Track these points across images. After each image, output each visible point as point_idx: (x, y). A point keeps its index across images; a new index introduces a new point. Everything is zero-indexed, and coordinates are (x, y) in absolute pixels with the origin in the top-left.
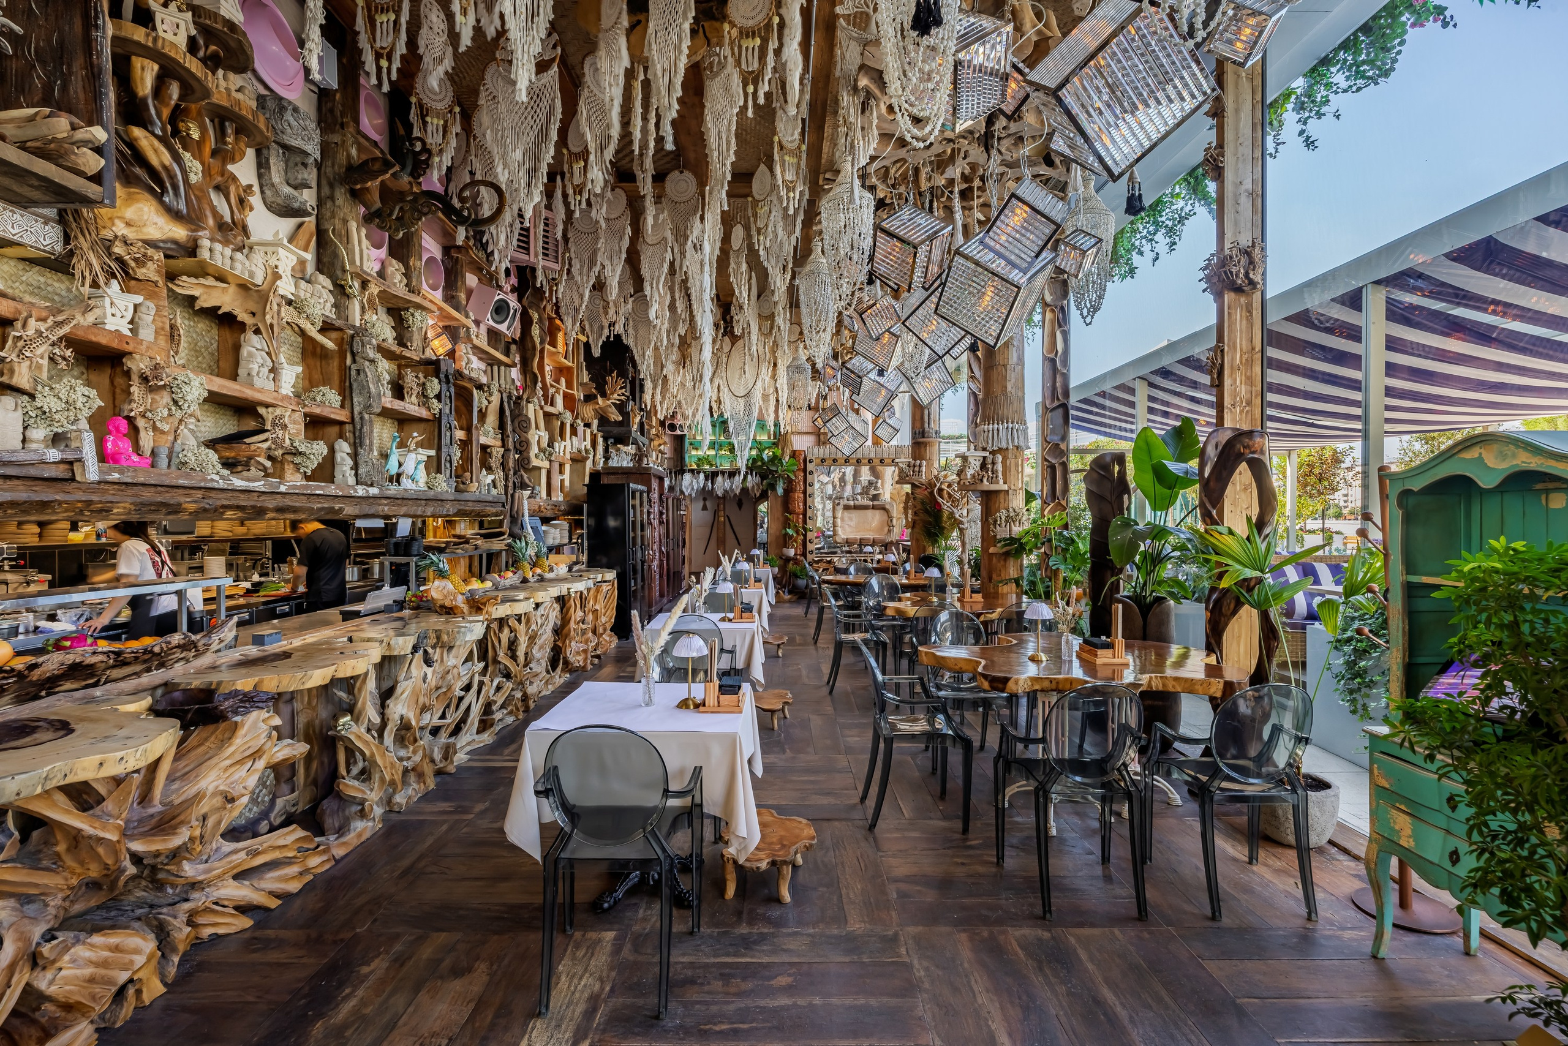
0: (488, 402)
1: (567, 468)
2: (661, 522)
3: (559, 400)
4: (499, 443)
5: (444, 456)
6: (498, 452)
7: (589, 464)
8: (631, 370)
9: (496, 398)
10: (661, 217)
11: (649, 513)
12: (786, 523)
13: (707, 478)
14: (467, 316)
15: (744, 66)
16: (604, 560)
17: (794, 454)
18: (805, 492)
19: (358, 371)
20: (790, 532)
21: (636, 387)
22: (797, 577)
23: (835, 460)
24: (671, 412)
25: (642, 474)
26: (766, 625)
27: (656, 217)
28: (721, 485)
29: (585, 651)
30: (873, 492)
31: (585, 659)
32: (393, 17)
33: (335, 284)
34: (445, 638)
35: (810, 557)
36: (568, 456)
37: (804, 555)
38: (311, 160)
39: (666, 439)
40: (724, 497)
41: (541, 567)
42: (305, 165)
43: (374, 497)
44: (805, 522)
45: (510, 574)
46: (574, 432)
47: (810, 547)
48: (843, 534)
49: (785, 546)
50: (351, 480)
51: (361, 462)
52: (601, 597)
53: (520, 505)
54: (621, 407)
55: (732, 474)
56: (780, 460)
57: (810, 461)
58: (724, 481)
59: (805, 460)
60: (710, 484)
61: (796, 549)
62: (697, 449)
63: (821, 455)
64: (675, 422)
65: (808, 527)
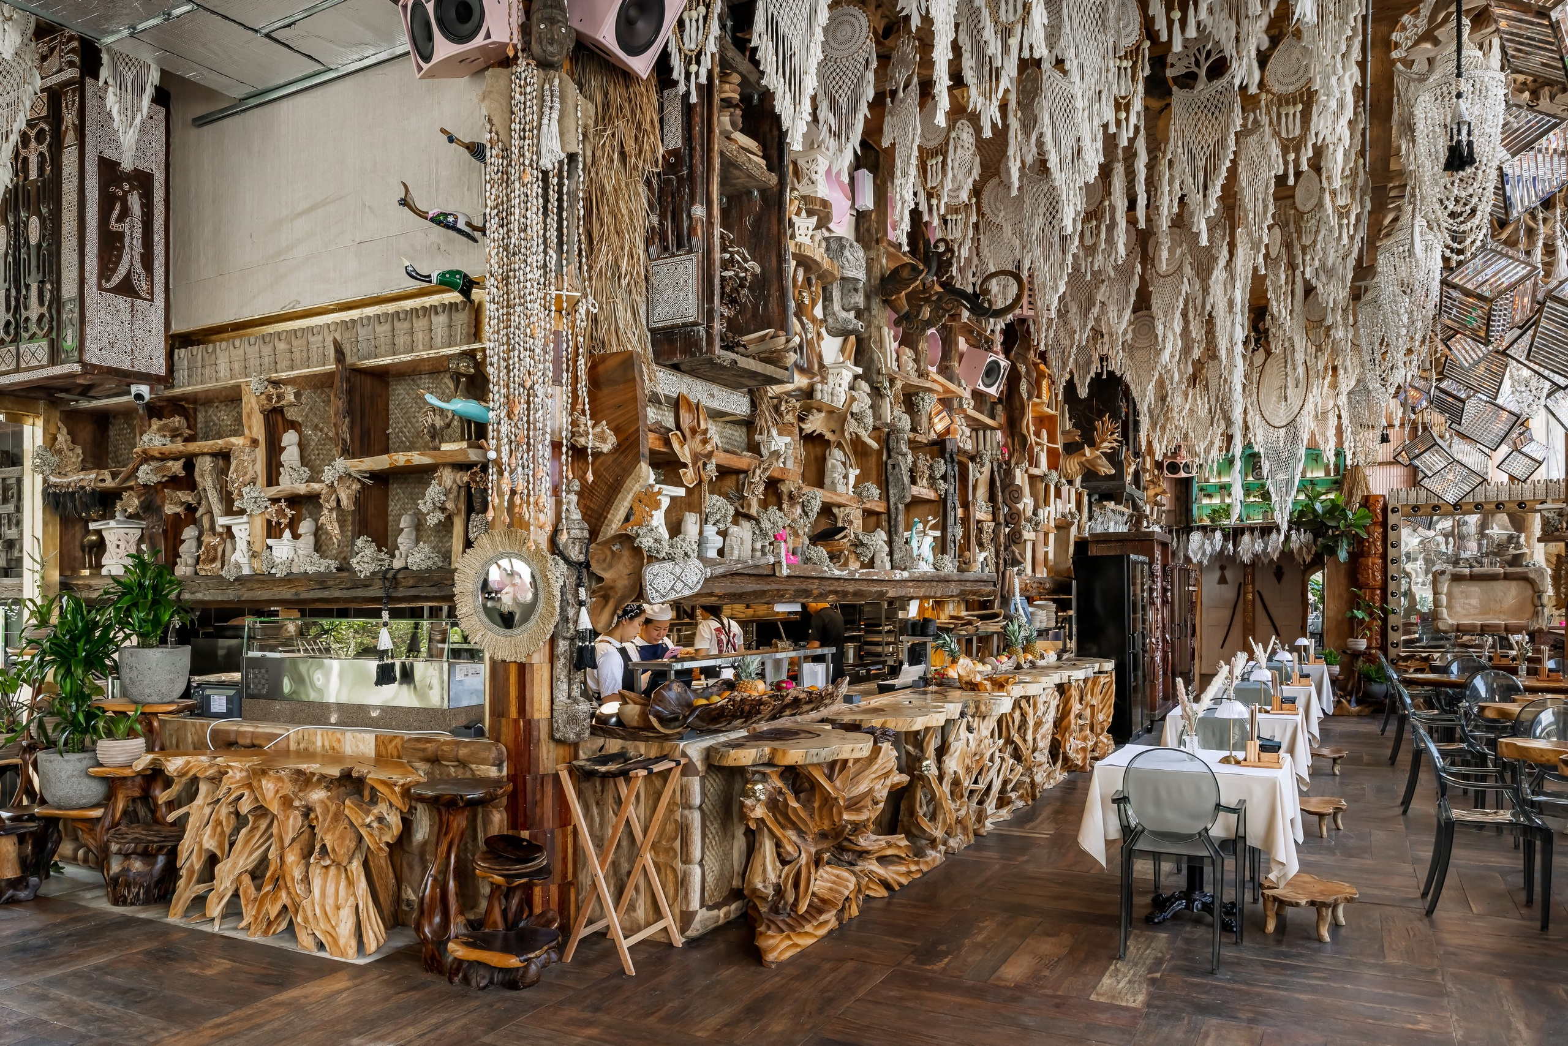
0: (980, 475)
1: (1052, 537)
2: (1164, 602)
3: (1043, 459)
4: (990, 517)
5: (949, 535)
6: (989, 526)
7: (1074, 530)
8: (1123, 404)
9: (986, 469)
10: (1178, 251)
11: (1151, 590)
12: (1354, 602)
13: (1226, 538)
14: (960, 385)
15: (1284, 135)
16: (1094, 649)
17: (1367, 501)
18: (1384, 556)
19: (894, 466)
20: (1360, 614)
21: (1129, 428)
22: (1370, 679)
23: (1435, 508)
24: (1172, 447)
25: (1140, 541)
26: (1316, 732)
27: (1171, 251)
28: (1249, 547)
29: (1084, 749)
30: (1512, 551)
31: (1084, 759)
32: (941, 158)
33: (872, 387)
34: (983, 708)
35: (1392, 652)
36: (1052, 524)
37: (1384, 648)
38: (861, 285)
39: (1165, 485)
40: (1253, 564)
41: (1032, 652)
42: (856, 290)
43: (906, 581)
44: (1384, 599)
45: (1004, 659)
46: (1058, 495)
47: (1393, 637)
48: (1448, 620)
49: (1352, 634)
50: (888, 566)
51: (895, 548)
52: (1097, 690)
53: (1011, 583)
54: (1112, 457)
55: (1266, 530)
56: (1344, 510)
57: (1394, 511)
58: (1253, 542)
59: (1385, 509)
60: (1231, 546)
61: (1369, 640)
62: (1210, 496)
63: (1412, 501)
64: (1178, 460)
65: (1390, 607)
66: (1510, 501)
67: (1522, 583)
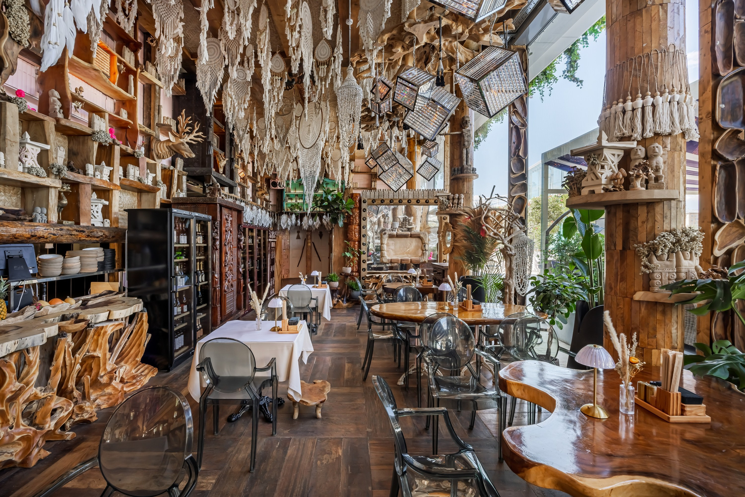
12: (346, 248)
13: (297, 218)
17: (352, 197)
18: (360, 225)
20: (348, 254)
22: (353, 289)
23: (382, 201)
28: (307, 222)
35: (363, 274)
37: (359, 271)
40: (309, 230)
44: (360, 247)
47: (363, 266)
48: (388, 256)
49: (345, 265)
56: (341, 200)
57: (364, 202)
58: (308, 220)
59: (360, 201)
60: (299, 221)
61: (353, 268)
62: (291, 199)
63: (372, 197)
64: (276, 181)
65: (362, 251)
66: (413, 199)
67: (417, 239)
